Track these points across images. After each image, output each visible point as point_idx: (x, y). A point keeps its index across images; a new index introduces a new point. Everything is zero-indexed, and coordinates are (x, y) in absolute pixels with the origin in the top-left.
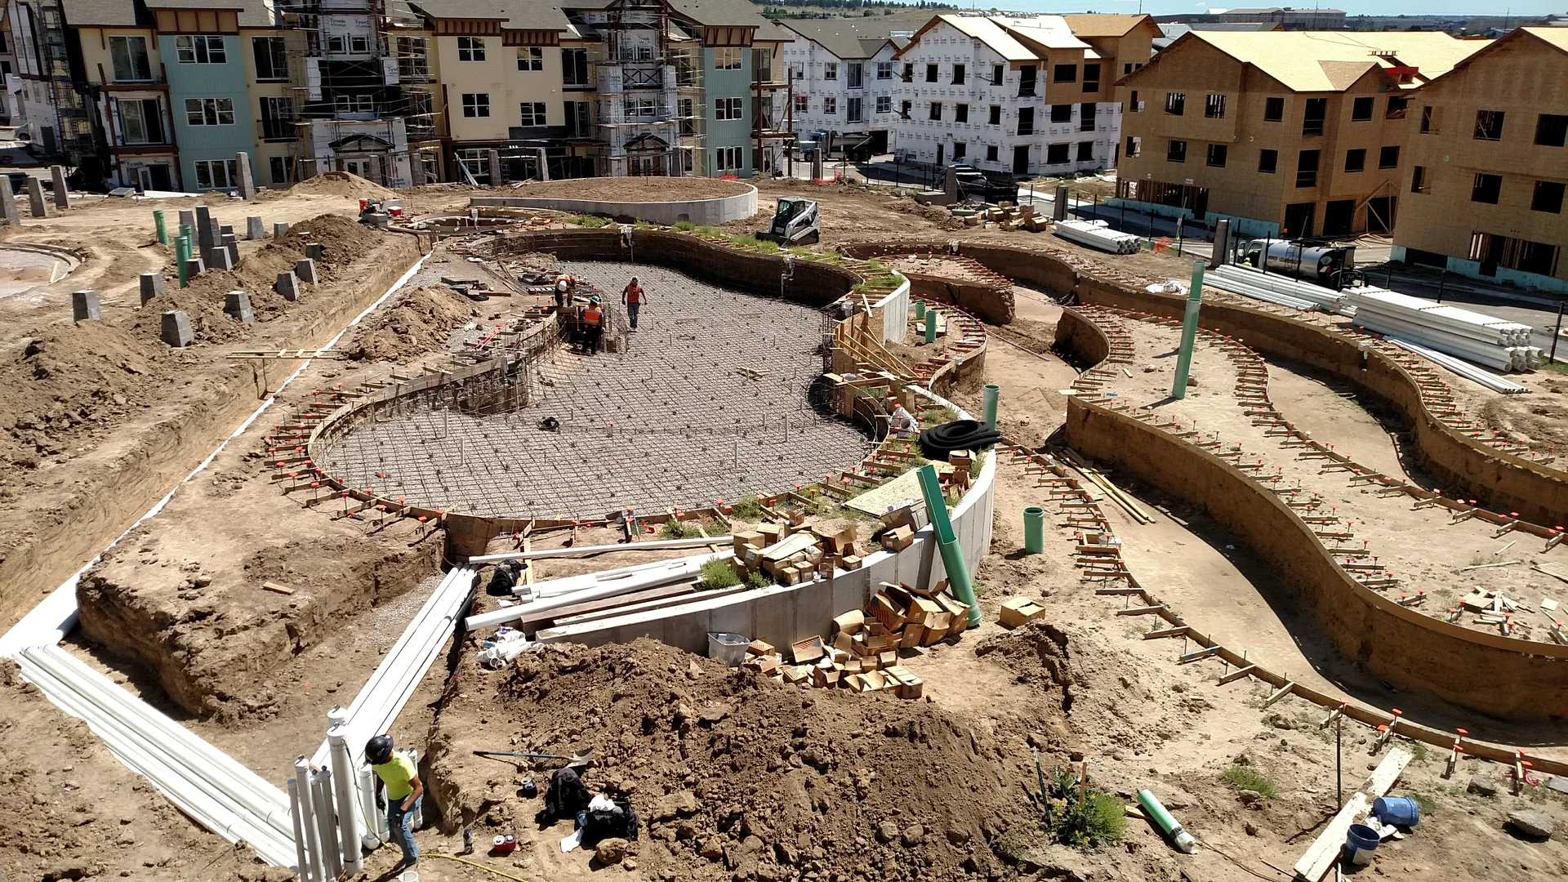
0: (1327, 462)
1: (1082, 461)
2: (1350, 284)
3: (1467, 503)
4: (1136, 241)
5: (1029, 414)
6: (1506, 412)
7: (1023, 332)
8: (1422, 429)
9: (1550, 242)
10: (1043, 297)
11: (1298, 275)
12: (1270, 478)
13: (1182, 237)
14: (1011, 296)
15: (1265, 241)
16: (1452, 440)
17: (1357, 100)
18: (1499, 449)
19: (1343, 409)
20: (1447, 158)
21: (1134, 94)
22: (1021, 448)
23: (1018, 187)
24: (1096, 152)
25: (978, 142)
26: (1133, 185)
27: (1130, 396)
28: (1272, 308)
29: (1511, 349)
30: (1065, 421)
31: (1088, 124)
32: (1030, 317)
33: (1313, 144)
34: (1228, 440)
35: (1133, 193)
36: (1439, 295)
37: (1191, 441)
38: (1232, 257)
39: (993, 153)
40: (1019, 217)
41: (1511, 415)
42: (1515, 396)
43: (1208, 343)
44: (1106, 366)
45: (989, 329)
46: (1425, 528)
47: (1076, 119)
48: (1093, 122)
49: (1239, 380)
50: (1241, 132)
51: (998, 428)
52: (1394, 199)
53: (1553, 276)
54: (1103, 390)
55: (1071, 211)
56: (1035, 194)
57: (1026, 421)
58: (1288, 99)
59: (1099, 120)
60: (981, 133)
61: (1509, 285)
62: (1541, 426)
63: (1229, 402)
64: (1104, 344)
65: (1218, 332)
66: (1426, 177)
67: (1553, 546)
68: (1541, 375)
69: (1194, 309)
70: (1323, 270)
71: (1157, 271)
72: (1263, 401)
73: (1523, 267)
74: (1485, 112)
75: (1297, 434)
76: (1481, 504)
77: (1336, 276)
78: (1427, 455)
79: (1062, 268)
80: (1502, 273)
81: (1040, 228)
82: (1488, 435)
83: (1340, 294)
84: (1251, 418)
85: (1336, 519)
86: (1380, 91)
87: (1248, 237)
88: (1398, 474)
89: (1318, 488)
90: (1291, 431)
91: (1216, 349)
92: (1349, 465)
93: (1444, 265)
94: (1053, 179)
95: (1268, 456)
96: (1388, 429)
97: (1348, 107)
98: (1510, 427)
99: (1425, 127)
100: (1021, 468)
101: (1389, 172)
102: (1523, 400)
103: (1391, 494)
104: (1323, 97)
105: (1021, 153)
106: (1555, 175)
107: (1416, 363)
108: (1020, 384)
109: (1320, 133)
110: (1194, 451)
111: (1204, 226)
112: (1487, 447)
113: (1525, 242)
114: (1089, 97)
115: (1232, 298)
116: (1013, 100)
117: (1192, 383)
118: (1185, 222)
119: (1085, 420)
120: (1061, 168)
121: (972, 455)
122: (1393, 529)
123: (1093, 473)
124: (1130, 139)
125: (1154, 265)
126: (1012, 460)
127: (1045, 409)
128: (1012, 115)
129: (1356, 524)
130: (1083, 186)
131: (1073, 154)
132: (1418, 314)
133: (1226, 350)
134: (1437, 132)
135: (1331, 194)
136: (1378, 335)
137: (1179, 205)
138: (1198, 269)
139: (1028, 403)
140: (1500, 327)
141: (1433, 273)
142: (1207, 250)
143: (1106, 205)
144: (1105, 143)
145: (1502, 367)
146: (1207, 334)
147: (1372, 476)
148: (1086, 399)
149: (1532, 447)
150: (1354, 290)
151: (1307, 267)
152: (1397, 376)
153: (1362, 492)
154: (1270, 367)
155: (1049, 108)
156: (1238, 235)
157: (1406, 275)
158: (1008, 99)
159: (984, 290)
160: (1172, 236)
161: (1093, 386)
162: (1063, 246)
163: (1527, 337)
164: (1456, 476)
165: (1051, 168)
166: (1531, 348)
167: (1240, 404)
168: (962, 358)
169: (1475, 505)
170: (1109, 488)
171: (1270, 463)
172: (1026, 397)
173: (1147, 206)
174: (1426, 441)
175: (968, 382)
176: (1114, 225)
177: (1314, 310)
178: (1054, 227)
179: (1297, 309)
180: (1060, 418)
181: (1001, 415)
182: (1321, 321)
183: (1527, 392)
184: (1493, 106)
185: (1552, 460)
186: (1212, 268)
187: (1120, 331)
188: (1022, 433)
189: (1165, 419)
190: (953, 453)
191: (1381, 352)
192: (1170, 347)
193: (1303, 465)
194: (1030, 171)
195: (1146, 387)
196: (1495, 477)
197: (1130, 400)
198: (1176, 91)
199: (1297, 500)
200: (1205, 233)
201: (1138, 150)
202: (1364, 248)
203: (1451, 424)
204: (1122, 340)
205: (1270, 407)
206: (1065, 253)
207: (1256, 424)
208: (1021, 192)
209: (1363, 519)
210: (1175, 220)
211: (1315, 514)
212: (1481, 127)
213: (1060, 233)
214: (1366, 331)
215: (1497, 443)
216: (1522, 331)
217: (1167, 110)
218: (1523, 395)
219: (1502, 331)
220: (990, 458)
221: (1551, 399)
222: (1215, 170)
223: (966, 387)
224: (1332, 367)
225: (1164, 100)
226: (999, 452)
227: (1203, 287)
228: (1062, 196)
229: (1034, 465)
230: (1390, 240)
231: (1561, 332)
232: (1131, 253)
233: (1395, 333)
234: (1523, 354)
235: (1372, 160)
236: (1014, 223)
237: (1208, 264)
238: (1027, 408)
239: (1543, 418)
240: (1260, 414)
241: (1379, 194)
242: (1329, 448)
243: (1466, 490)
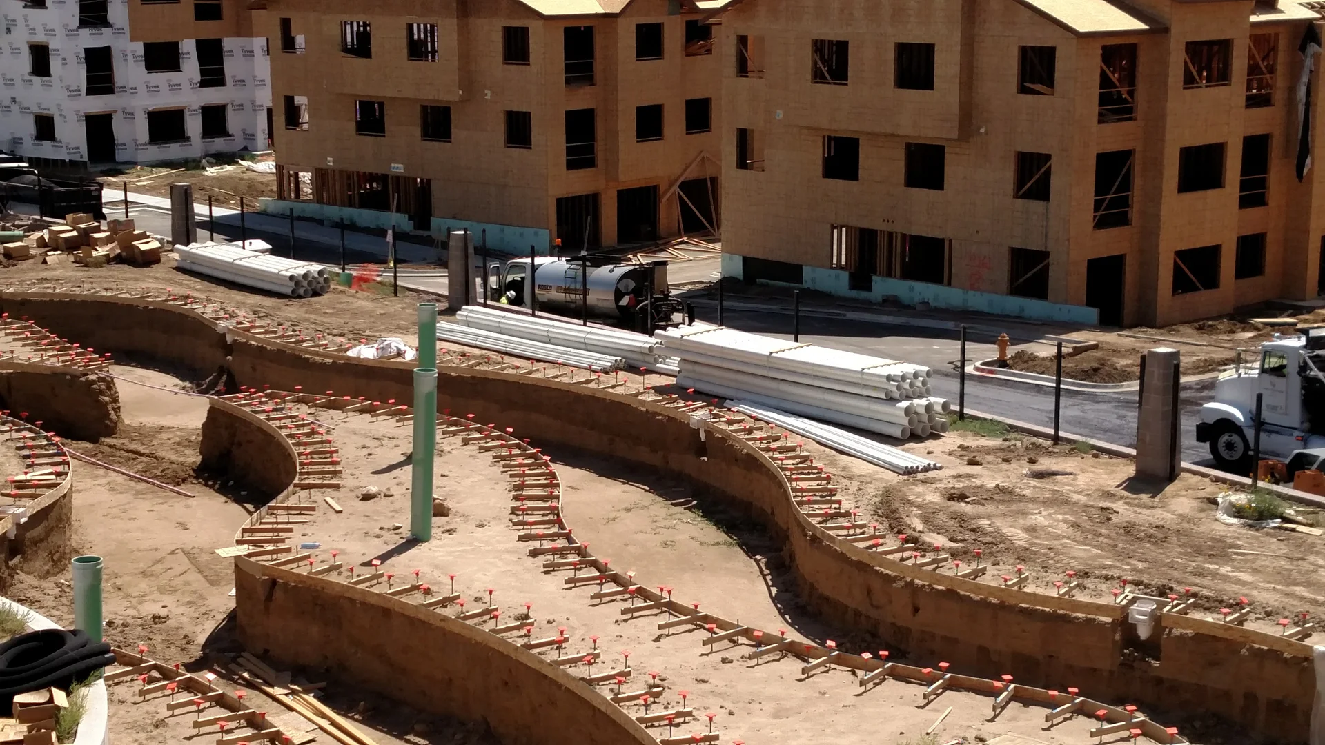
0: (664, 619)
1: (271, 674)
2: (666, 321)
3: (876, 656)
4: (321, 273)
5: (168, 599)
6: (911, 503)
7: (141, 449)
8: (799, 544)
9: (936, 234)
10: (170, 381)
11: (584, 313)
12: (580, 659)
13: (397, 261)
14: (110, 384)
15: (529, 260)
16: (842, 558)
17: (639, 27)
18: (910, 563)
19: (681, 526)
20: (780, 114)
21: (286, 24)
22: (155, 667)
23: (101, 186)
24: (234, 122)
25: (15, 108)
26: (305, 177)
27: (341, 545)
28: (552, 372)
29: (905, 404)
30: (232, 605)
31: (212, 74)
32: (150, 420)
33: (582, 99)
34: (508, 602)
35: (307, 190)
36: (797, 327)
37: (450, 612)
38: (480, 290)
39: (45, 127)
40: (108, 241)
41: (919, 506)
42: (920, 476)
43: (458, 440)
44: (293, 497)
45: (74, 448)
46: (822, 707)
47: (191, 67)
48: (222, 71)
49: (516, 498)
50: (469, 82)
51: (108, 638)
52: (714, 180)
53: (949, 284)
54: (294, 540)
55: (203, 225)
56: (132, 197)
57: (163, 612)
58: (534, 27)
59: (230, 67)
60: (19, 91)
61: (892, 303)
62: (961, 519)
63: (503, 536)
64: (287, 457)
65: (473, 420)
66: (756, 144)
67: (1003, 708)
68: (951, 440)
69: (426, 384)
70: (625, 301)
71: (361, 323)
72: (555, 529)
73: (908, 274)
74: (823, 42)
75: (615, 579)
76: (898, 654)
77: (643, 309)
78: (812, 586)
79: (198, 328)
80: (882, 286)
81: (150, 259)
82: (891, 543)
83: (653, 340)
84: (542, 560)
85: (690, 714)
86: (671, 14)
87: (503, 255)
88: (774, 624)
89: (657, 665)
90: (605, 575)
91: (472, 449)
92: (700, 621)
93: (799, 279)
94: (164, 171)
95: (574, 621)
96: (751, 551)
97: (627, 40)
98: (919, 526)
99: (743, 68)
100: (160, 706)
101: (699, 138)
102: (932, 481)
103: (766, 658)
104: (588, 23)
105: (99, 127)
106: (931, 134)
107: (776, 439)
108: (145, 544)
109: (590, 80)
110: (456, 630)
111: (429, 242)
112: (893, 562)
113: (904, 236)
114: (209, 29)
115: (488, 360)
116: (70, 33)
117: (441, 511)
118: (397, 236)
119: (269, 598)
120: (174, 150)
121: (60, 697)
122: (777, 715)
123: (294, 692)
124: (289, 100)
125: (355, 314)
126: (142, 693)
127: (195, 586)
128: (72, 60)
129: (721, 716)
130: (219, 180)
131: (194, 126)
132: (769, 362)
133: (488, 449)
134: (760, 74)
135: (622, 177)
136: (716, 400)
137: (385, 207)
138: (426, 317)
139: (164, 580)
140: (885, 371)
141: (787, 292)
142: (437, 282)
143: (264, 213)
144: (248, 106)
145: (897, 432)
146: (455, 424)
147: (737, 633)
148: (266, 561)
149: (954, 555)
150: (671, 332)
151: (599, 298)
152: (752, 463)
153: (724, 661)
154: (560, 470)
155: (139, 48)
156: (485, 252)
157: (746, 299)
158: (60, 33)
159: (56, 376)
160: (382, 261)
161: (274, 535)
162: (195, 289)
163: (924, 383)
164: (857, 614)
165: (156, 152)
166: (932, 399)
167: (522, 538)
168: (24, 510)
169: (888, 659)
170: (324, 716)
171: (579, 634)
172: (158, 568)
173: (334, 212)
174: (807, 563)
175: (43, 554)
176: (280, 248)
177: (616, 368)
178: (176, 256)
179: (590, 369)
180: (225, 599)
181: (112, 608)
182: (629, 386)
183: (935, 468)
184: (832, 33)
185: (983, 571)
186: (451, 311)
187: (313, 433)
188: (157, 638)
189: (403, 579)
190: (19, 699)
191: (724, 427)
192: (399, 451)
193: (629, 629)
194: (120, 156)
195: (366, 526)
196: (910, 609)
197: (343, 552)
198: (355, 19)
199: (627, 690)
200: (432, 252)
201: (305, 117)
202: (681, 260)
203: (838, 532)
204: (318, 448)
205: (568, 537)
206: (200, 301)
207: (550, 569)
208: (108, 195)
209: (729, 706)
210: (382, 233)
211: (657, 711)
212: (820, 65)
213: (187, 265)
214: (699, 395)
215: (906, 554)
216: (916, 375)
217: (346, 50)
218: (931, 474)
219: (889, 378)
220: (95, 694)
221: (969, 476)
222: (436, 146)
223: (40, 562)
224: (655, 459)
225: (337, 32)
226: (113, 681)
227: (439, 345)
228: (183, 200)
229: (185, 697)
230: (718, 246)
231: (969, 369)
232: (316, 294)
233: (740, 395)
234: (922, 411)
235: (674, 121)
236: (101, 251)
237: (444, 305)
238: (162, 590)
239: (962, 507)
240: (554, 551)
241: (692, 174)
242: (665, 595)
243: (874, 635)
